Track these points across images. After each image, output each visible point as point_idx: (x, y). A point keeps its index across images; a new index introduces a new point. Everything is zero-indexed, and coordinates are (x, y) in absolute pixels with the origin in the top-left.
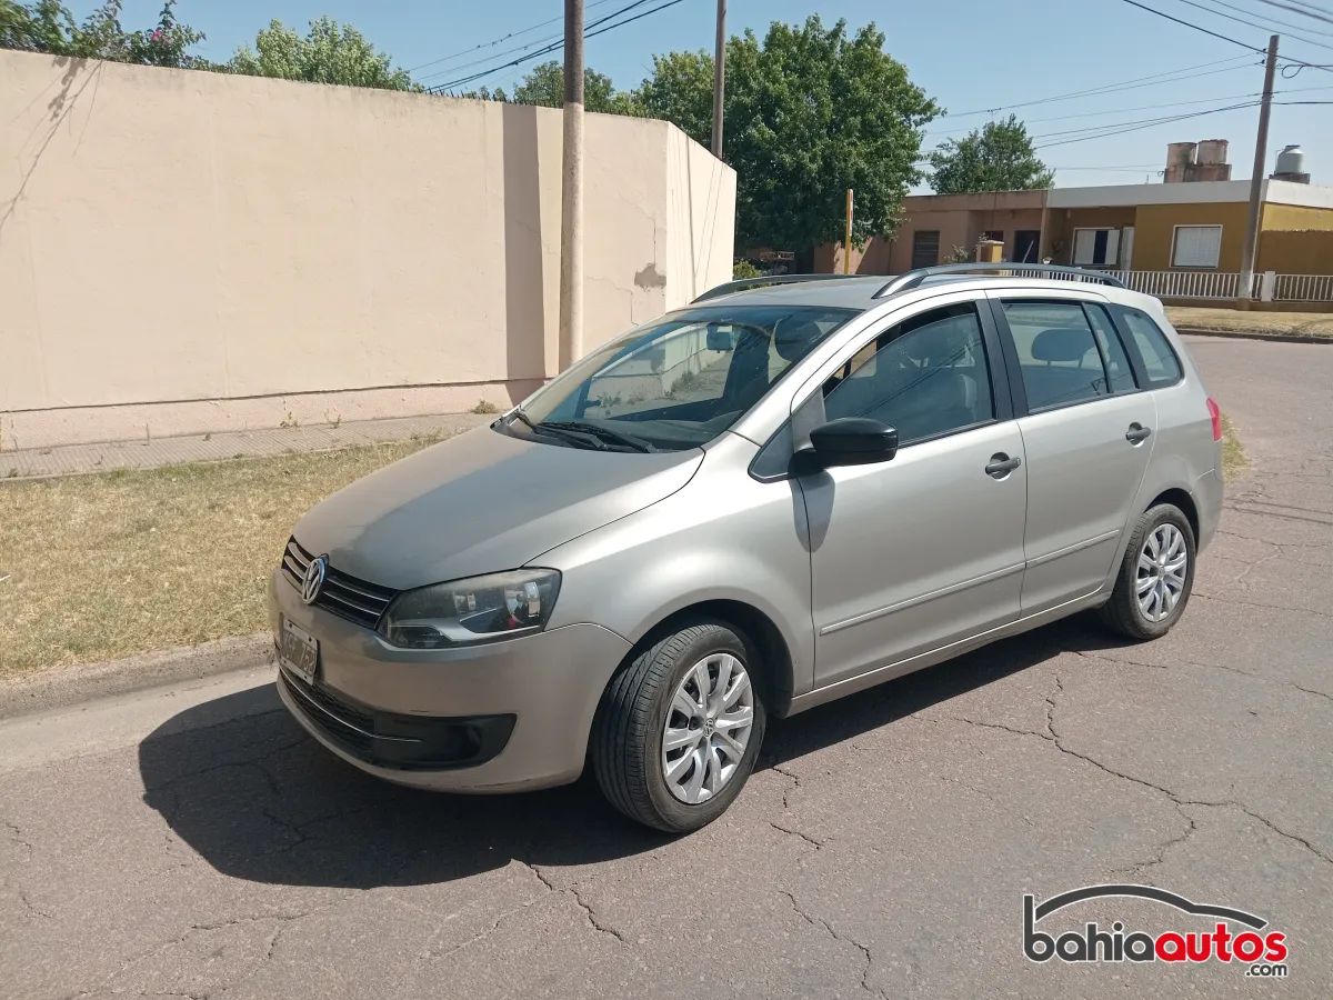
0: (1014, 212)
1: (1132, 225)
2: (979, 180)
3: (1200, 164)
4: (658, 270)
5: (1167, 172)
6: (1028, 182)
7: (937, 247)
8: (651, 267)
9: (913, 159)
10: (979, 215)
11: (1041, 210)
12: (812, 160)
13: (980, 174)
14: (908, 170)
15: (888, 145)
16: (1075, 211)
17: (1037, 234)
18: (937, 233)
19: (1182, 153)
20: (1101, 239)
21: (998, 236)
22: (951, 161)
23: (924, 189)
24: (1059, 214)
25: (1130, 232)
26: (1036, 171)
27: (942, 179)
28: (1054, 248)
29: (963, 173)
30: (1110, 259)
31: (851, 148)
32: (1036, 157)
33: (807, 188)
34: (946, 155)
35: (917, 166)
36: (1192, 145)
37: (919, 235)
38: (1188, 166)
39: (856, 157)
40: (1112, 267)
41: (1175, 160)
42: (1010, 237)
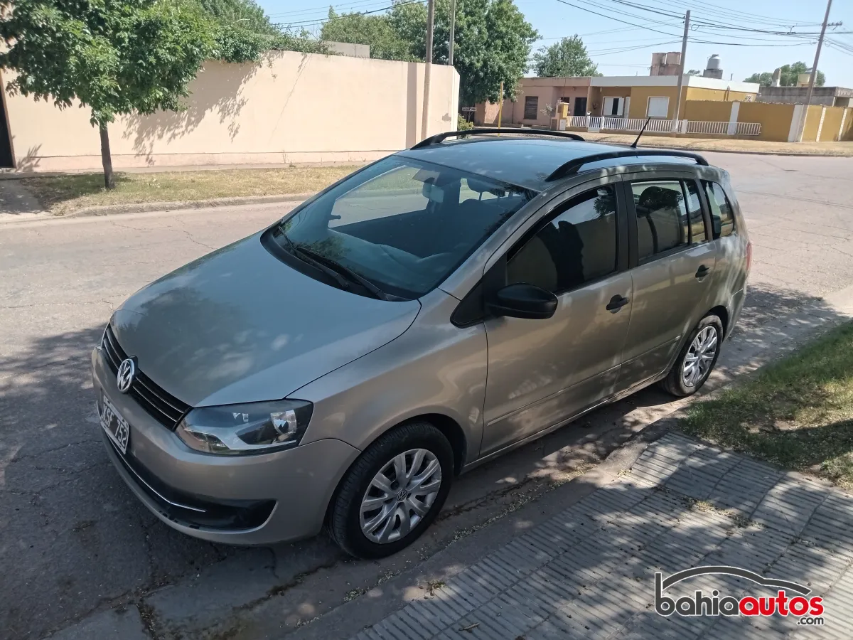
0: (575, 88)
1: (629, 96)
2: (558, 70)
3: (667, 65)
4: (449, 116)
5: (652, 68)
6: (584, 70)
7: (537, 105)
8: (447, 114)
9: (525, 60)
10: (558, 88)
11: (587, 87)
12: (478, 61)
13: (560, 66)
14: (523, 66)
15: (513, 54)
16: (604, 88)
17: (586, 99)
18: (537, 98)
19: (659, 58)
20: (616, 102)
21: (566, 100)
22: (544, 59)
23: (532, 74)
24: (596, 89)
25: (628, 99)
26: (588, 65)
27: (540, 68)
28: (594, 106)
29: (552, 66)
30: (620, 113)
31: (496, 55)
32: (588, 57)
33: (476, 74)
34: (542, 54)
35: (528, 63)
36: (664, 54)
37: (528, 98)
38: (661, 65)
39: (498, 60)
40: (620, 117)
41: (656, 62)
42: (573, 101)
